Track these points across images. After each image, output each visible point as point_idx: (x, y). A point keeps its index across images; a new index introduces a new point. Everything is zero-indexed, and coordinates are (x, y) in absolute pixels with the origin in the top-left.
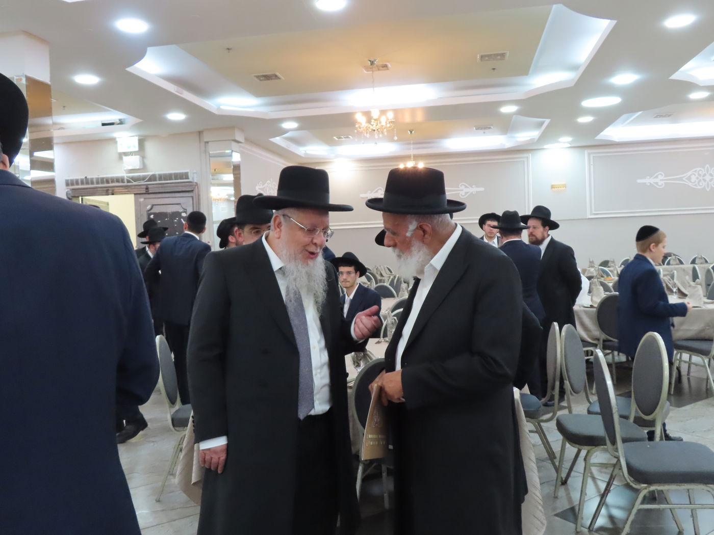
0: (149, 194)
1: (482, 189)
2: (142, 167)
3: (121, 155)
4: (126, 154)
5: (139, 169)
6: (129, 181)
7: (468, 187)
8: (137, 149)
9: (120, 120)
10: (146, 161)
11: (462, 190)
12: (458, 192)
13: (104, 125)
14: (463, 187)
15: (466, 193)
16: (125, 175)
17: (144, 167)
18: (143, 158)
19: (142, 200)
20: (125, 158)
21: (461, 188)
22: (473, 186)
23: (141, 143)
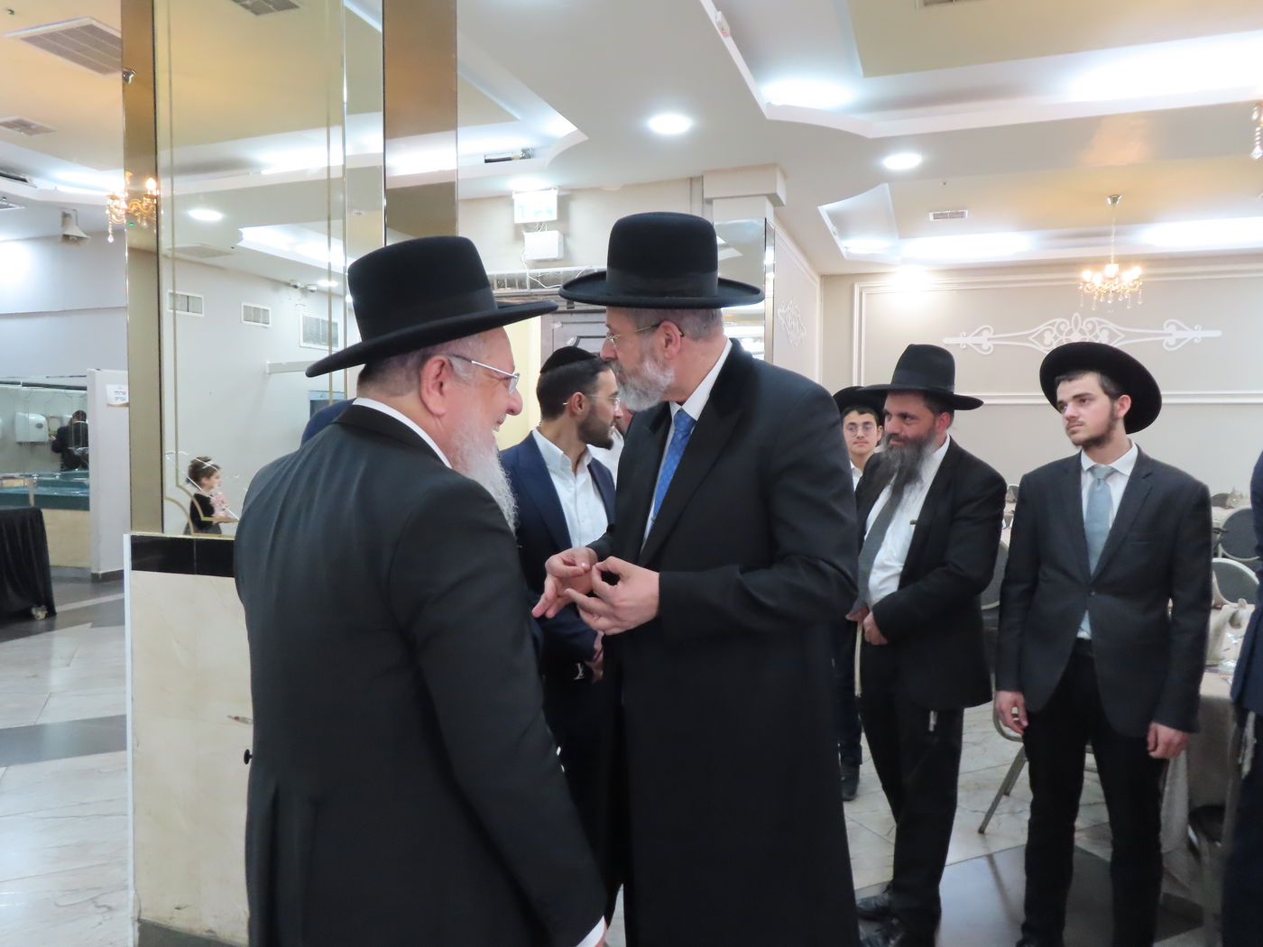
0: (572, 313)
1: (1217, 334)
2: (562, 256)
3: (520, 231)
4: (529, 227)
5: (555, 260)
6: (534, 285)
7: (1183, 329)
8: (554, 217)
9: (524, 151)
10: (570, 242)
11: (1171, 334)
12: (1161, 338)
13: (487, 161)
14: (1172, 329)
15: (1179, 341)
16: (529, 272)
17: (566, 256)
18: (565, 235)
19: (557, 326)
20: (527, 235)
21: (1166, 331)
22: (1196, 327)
23: (564, 203)
